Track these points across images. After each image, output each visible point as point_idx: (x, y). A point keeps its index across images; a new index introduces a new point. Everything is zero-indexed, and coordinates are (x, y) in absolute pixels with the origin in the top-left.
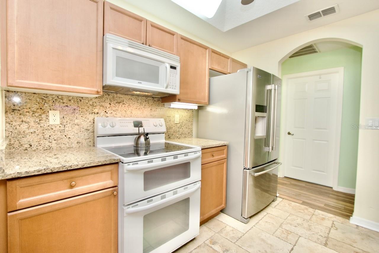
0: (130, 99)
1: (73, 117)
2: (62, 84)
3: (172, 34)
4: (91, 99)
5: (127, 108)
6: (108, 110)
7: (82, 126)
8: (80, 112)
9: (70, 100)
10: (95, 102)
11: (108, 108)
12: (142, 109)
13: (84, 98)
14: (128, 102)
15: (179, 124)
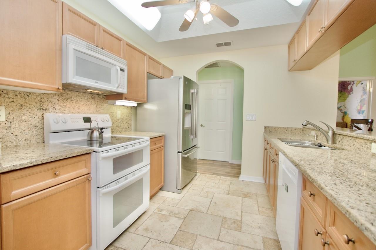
0: (78, 96)
1: (20, 113)
2: (24, 80)
3: (120, 40)
4: (39, 95)
5: (75, 104)
6: (56, 106)
7: (30, 123)
8: (28, 108)
9: (17, 95)
10: (43, 98)
11: (56, 104)
12: (88, 105)
13: (32, 94)
14: (76, 99)
15: (121, 120)
